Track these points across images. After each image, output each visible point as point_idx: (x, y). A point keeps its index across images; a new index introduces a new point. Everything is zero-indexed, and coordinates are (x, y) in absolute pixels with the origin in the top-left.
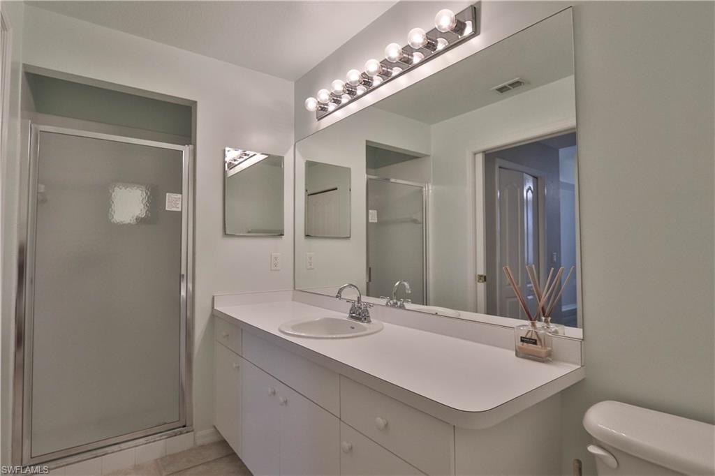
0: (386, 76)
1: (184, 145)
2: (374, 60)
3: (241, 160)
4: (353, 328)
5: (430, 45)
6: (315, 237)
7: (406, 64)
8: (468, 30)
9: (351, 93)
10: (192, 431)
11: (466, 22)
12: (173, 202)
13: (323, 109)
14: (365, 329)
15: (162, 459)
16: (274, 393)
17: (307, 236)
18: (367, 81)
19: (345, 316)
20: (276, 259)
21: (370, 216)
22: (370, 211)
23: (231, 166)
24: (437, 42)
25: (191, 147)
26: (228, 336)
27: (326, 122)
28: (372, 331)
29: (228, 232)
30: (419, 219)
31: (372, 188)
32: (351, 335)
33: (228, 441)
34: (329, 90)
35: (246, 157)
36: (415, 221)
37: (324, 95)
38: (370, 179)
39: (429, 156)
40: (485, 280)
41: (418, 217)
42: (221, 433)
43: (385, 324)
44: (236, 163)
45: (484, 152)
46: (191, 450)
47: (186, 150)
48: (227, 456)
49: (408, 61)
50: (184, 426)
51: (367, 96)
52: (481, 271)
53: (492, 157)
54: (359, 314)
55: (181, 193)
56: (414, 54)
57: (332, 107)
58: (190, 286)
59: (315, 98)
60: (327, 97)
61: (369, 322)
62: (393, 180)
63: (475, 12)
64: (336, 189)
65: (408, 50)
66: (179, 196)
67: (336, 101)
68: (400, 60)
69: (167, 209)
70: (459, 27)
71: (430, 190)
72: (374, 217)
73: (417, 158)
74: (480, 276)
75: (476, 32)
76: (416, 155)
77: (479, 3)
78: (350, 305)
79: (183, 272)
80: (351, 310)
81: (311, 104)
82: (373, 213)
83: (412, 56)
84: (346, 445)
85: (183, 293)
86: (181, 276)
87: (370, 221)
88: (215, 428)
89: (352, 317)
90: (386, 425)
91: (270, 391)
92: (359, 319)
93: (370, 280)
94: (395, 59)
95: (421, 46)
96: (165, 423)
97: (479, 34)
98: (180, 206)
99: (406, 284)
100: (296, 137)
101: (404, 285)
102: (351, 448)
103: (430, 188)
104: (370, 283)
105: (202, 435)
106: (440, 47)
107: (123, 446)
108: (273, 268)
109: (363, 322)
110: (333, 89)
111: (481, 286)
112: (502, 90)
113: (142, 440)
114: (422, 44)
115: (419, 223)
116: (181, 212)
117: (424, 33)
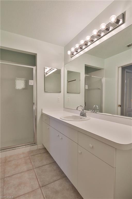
0: (92, 41)
1: (34, 66)
2: (89, 36)
3: (49, 72)
4: (81, 118)
5: (107, 29)
6: (70, 93)
7: (99, 37)
8: (121, 22)
9: (81, 48)
10: (37, 145)
11: (120, 20)
12: (31, 83)
13: (73, 54)
14: (85, 119)
15: (29, 151)
16: (59, 136)
17: (68, 92)
18: (86, 44)
19: (79, 115)
20: (59, 99)
21: (86, 87)
22: (86, 86)
23: (46, 73)
24: (109, 28)
25: (36, 67)
26: (46, 120)
27: (73, 58)
28: (87, 119)
29: (46, 91)
30: (100, 88)
31: (86, 79)
32: (81, 120)
33: (46, 148)
34: (75, 48)
35: (51, 71)
36: (99, 89)
37: (73, 49)
38: (86, 76)
39: (104, 69)
40: (121, 106)
41: (100, 87)
42: (44, 146)
43: (91, 118)
44: (48, 73)
45: (122, 67)
46: (37, 150)
47: (34, 68)
48: (46, 152)
49: (99, 36)
50: (35, 143)
51: (86, 48)
52: (120, 103)
53: (124, 68)
54: (83, 115)
55: (33, 80)
56: (102, 33)
57: (75, 53)
58: (36, 107)
59: (70, 51)
60: (74, 50)
61: (86, 117)
62: (92, 76)
63: (123, 16)
64: (76, 80)
65: (100, 31)
66: (33, 81)
67: (77, 51)
68: (97, 35)
69: (29, 84)
70: (118, 21)
71: (104, 80)
72: (87, 88)
73: (100, 70)
74: (119, 105)
75: (124, 22)
76: (100, 69)
77: (125, 12)
78: (80, 112)
79: (34, 102)
80: (81, 113)
81: (69, 53)
82: (87, 86)
83: (101, 34)
84: (80, 152)
85: (34, 108)
86: (33, 103)
87: (86, 88)
88: (43, 145)
89: (81, 115)
90: (93, 147)
91: (57, 135)
92: (83, 116)
93: (85, 106)
94: (95, 35)
95: (104, 29)
96: (30, 142)
97: (125, 23)
98: (33, 84)
99: (97, 106)
100: (64, 64)
101: (96, 106)
102: (81, 153)
103: (104, 79)
104: (86, 107)
105: (39, 146)
106: (110, 29)
107: (20, 147)
108: (58, 102)
109: (84, 117)
110: (76, 47)
111: (119, 108)
112: (129, 46)
113: (24, 146)
114: (105, 29)
115: (100, 89)
116: (33, 85)
117: (106, 25)
